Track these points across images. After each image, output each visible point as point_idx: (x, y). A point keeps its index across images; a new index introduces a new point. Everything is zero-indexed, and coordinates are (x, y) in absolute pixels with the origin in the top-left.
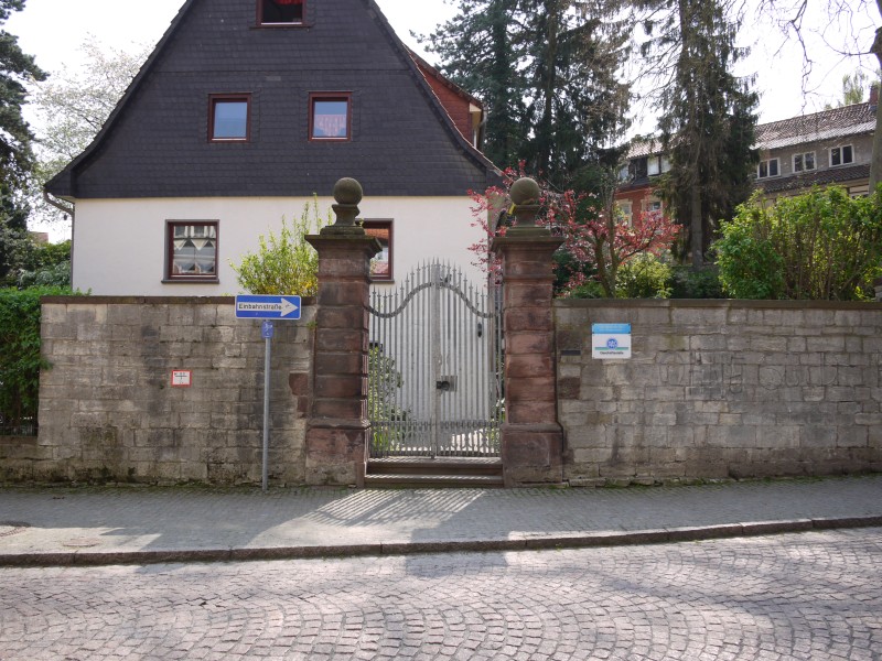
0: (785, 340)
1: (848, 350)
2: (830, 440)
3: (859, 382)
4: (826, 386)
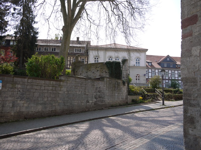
0: (40, 87)
1: (53, 90)
2: (48, 109)
3: (54, 96)
4: (48, 97)
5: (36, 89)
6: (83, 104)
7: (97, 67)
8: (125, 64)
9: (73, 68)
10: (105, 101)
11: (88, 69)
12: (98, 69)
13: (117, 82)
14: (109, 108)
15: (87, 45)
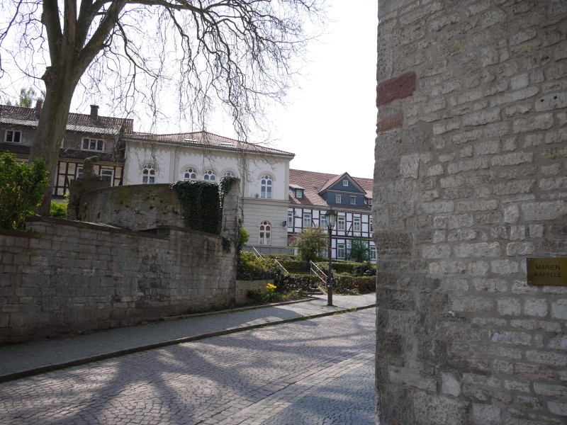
3: (8, 284)
6: (101, 307)
7: (148, 198)
8: (230, 193)
9: (75, 196)
10: (169, 297)
11: (122, 203)
12: (152, 202)
13: (206, 243)
14: (181, 318)
15: (122, 130)
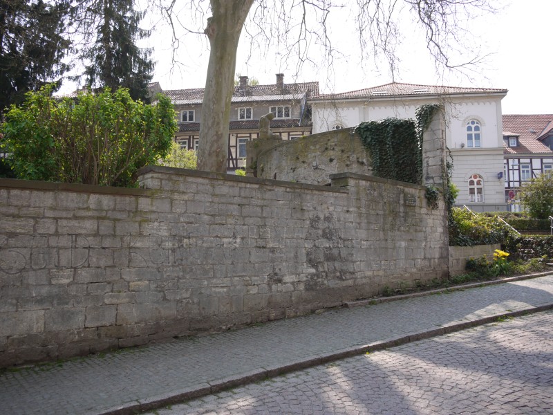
0: (32, 222)
1: (101, 233)
2: (78, 321)
3: (110, 263)
4: (75, 269)
5: (12, 235)
6: (254, 290)
7: (327, 149)
8: (431, 126)
9: (252, 158)
10: (353, 273)
11: (298, 158)
12: (332, 153)
13: (402, 195)
14: (372, 303)
